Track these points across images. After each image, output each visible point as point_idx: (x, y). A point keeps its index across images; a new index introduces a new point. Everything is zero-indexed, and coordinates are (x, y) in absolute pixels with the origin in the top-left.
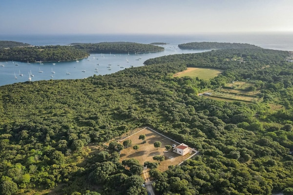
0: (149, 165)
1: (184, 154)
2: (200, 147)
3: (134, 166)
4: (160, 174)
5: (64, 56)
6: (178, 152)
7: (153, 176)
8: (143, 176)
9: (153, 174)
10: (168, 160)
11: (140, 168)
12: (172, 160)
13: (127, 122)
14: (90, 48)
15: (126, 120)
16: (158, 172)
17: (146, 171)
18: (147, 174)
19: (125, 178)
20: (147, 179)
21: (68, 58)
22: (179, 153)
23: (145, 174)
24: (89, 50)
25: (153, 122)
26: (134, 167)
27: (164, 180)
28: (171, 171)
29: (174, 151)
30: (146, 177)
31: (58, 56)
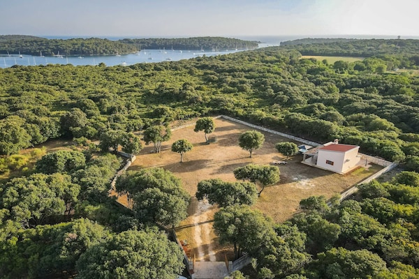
0: (215, 193)
1: (345, 169)
2: (396, 150)
3: (149, 190)
4: (267, 231)
5: (98, 49)
6: (321, 164)
7: (233, 239)
8: (191, 237)
9: (231, 229)
10: (290, 185)
11: (172, 199)
12: (306, 186)
13: (174, 107)
14: (142, 43)
15: (172, 104)
16: (260, 220)
17: (205, 217)
18: (208, 228)
19: (90, 244)
20: (205, 247)
21: (104, 51)
22: (329, 167)
23: (197, 229)
24: (141, 45)
25: (237, 105)
26: (148, 196)
27: (294, 263)
28: (318, 218)
29: (308, 162)
30: (198, 242)
31: (88, 47)
